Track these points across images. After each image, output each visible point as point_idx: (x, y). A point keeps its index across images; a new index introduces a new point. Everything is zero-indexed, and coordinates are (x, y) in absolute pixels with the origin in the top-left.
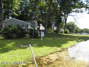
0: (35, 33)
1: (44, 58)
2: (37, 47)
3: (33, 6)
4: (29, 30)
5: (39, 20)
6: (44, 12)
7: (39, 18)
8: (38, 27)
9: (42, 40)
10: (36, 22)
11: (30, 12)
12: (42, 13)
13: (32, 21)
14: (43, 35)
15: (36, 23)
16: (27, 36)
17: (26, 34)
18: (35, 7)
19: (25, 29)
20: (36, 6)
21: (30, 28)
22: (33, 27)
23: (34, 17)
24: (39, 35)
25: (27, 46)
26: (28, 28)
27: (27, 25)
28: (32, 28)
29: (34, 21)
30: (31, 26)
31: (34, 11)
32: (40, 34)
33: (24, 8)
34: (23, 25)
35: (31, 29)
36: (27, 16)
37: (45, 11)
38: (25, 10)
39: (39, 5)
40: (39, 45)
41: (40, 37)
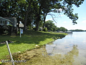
0: (14, 30)
1: (21, 55)
2: (15, 44)
3: (13, 2)
5: (18, 17)
6: (24, 10)
8: (17, 24)
9: (21, 37)
10: (15, 18)
11: (9, 8)
12: (22, 11)
13: (11, 18)
14: (22, 32)
15: (15, 20)
16: (5, 33)
17: (5, 31)
18: (15, 3)
19: (3, 26)
21: (9, 24)
22: (12, 24)
23: (14, 14)
24: (18, 32)
26: (7, 25)
27: (6, 22)
29: (14, 18)
30: (10, 22)
31: (13, 7)
34: (1, 21)
35: (10, 26)
36: (6, 12)
37: (25, 8)
39: (20, 2)
40: (17, 42)
41: (19, 34)
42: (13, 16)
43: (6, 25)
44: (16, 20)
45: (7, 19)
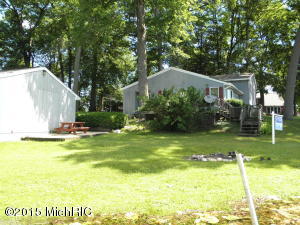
0: (247, 118)
2: (255, 165)
3: (239, 23)
4: (226, 105)
5: (261, 72)
6: (280, 43)
7: (261, 65)
8: (258, 95)
9: (273, 142)
10: (250, 77)
11: (229, 43)
12: (271, 46)
13: (238, 77)
14: (277, 123)
15: (251, 82)
16: (219, 127)
17: (218, 119)
18: (247, 25)
19: (213, 104)
20: (251, 23)
21: (229, 98)
22: (240, 96)
23: (244, 62)
24: (263, 126)
25: (220, 159)
26: (225, 99)
27: (221, 89)
28: (237, 100)
30: (234, 91)
31: (242, 39)
32: (268, 120)
33: (210, 32)
34: (207, 90)
35: (233, 103)
36: (218, 58)
37: (284, 36)
38: (211, 38)
39: (263, 17)
40: (262, 159)
41: (267, 133)
42: (242, 70)
43: (222, 102)
44: (253, 84)
45: (222, 79)
